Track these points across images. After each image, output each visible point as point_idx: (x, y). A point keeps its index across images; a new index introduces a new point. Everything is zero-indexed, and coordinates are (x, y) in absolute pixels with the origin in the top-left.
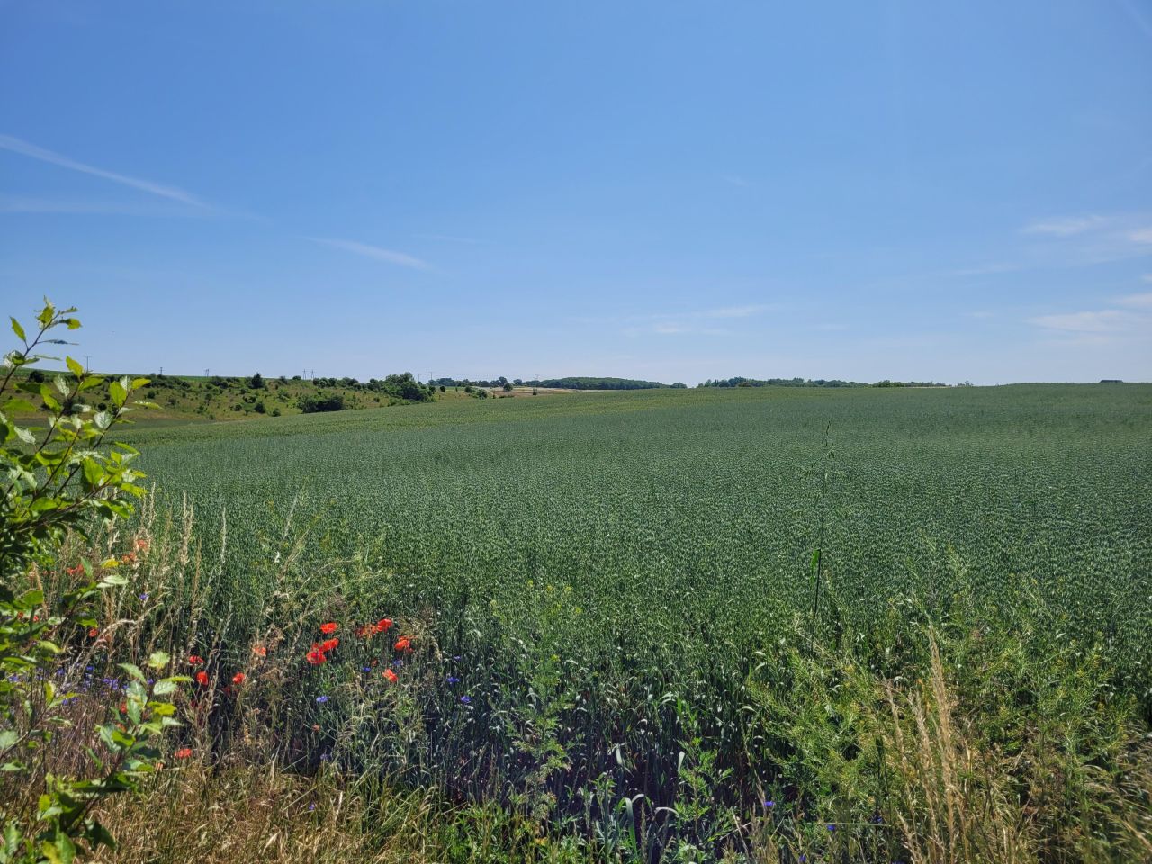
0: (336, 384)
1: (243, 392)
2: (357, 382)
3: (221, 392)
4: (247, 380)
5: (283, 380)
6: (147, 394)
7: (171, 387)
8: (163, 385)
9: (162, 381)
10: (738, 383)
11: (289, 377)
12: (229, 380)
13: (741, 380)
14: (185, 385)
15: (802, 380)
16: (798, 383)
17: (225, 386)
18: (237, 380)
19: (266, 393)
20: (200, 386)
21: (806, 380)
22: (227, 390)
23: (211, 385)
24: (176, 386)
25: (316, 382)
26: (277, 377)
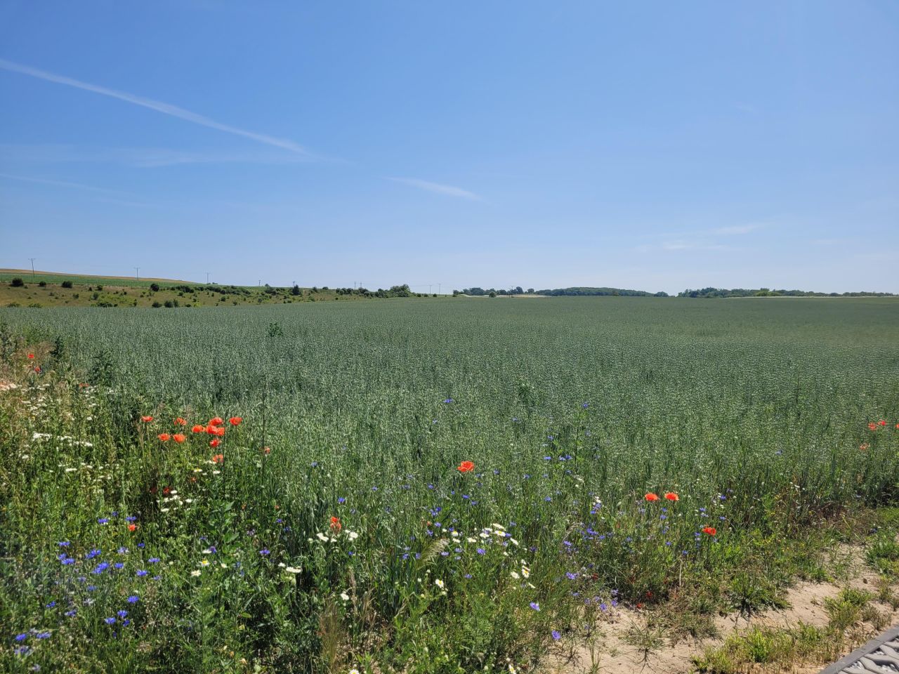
0: (352, 292)
1: (285, 298)
2: (367, 291)
3: (270, 298)
4: (290, 289)
5: (315, 289)
6: (220, 298)
7: (238, 294)
8: (234, 293)
9: (233, 290)
10: (708, 293)
11: (320, 287)
12: (278, 289)
13: (712, 290)
14: (247, 293)
15: (767, 290)
16: (764, 292)
17: (274, 293)
18: (283, 289)
19: (301, 298)
20: (258, 294)
21: (771, 290)
22: (275, 296)
23: (264, 293)
24: (242, 293)
25: (338, 291)
26: (311, 287)
